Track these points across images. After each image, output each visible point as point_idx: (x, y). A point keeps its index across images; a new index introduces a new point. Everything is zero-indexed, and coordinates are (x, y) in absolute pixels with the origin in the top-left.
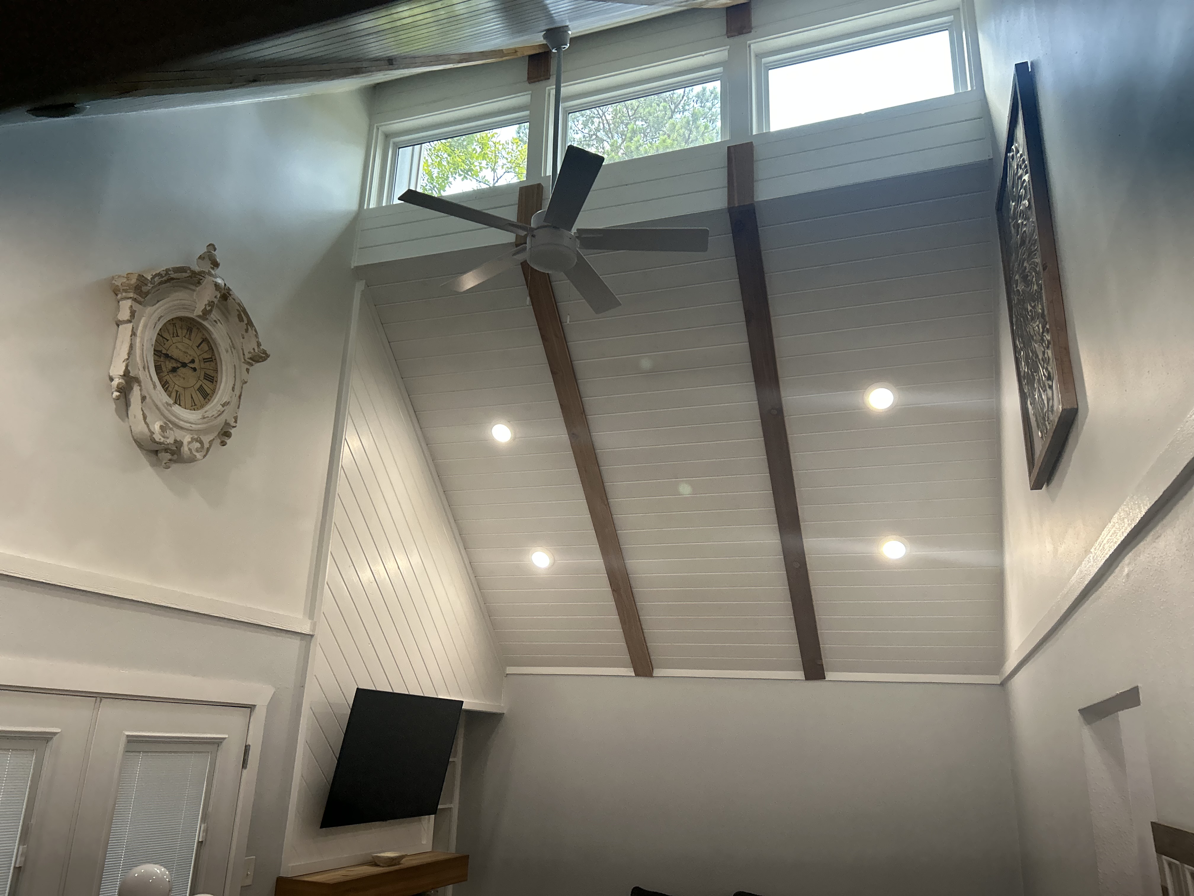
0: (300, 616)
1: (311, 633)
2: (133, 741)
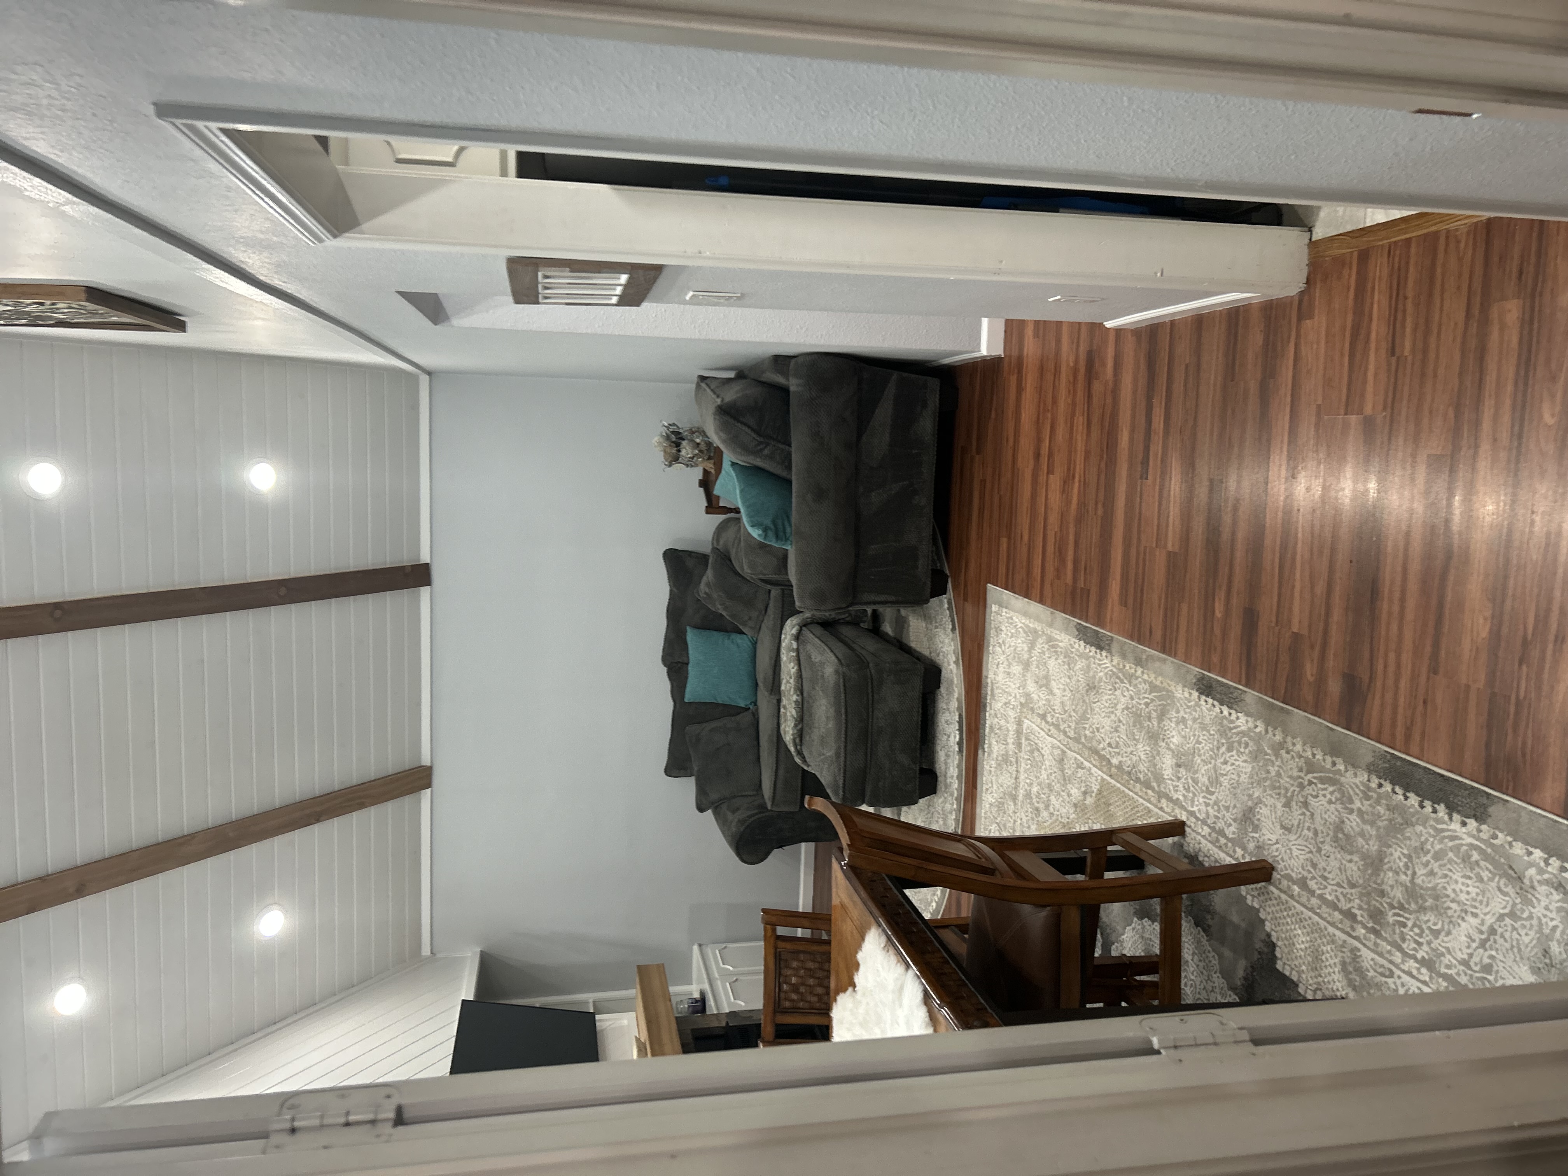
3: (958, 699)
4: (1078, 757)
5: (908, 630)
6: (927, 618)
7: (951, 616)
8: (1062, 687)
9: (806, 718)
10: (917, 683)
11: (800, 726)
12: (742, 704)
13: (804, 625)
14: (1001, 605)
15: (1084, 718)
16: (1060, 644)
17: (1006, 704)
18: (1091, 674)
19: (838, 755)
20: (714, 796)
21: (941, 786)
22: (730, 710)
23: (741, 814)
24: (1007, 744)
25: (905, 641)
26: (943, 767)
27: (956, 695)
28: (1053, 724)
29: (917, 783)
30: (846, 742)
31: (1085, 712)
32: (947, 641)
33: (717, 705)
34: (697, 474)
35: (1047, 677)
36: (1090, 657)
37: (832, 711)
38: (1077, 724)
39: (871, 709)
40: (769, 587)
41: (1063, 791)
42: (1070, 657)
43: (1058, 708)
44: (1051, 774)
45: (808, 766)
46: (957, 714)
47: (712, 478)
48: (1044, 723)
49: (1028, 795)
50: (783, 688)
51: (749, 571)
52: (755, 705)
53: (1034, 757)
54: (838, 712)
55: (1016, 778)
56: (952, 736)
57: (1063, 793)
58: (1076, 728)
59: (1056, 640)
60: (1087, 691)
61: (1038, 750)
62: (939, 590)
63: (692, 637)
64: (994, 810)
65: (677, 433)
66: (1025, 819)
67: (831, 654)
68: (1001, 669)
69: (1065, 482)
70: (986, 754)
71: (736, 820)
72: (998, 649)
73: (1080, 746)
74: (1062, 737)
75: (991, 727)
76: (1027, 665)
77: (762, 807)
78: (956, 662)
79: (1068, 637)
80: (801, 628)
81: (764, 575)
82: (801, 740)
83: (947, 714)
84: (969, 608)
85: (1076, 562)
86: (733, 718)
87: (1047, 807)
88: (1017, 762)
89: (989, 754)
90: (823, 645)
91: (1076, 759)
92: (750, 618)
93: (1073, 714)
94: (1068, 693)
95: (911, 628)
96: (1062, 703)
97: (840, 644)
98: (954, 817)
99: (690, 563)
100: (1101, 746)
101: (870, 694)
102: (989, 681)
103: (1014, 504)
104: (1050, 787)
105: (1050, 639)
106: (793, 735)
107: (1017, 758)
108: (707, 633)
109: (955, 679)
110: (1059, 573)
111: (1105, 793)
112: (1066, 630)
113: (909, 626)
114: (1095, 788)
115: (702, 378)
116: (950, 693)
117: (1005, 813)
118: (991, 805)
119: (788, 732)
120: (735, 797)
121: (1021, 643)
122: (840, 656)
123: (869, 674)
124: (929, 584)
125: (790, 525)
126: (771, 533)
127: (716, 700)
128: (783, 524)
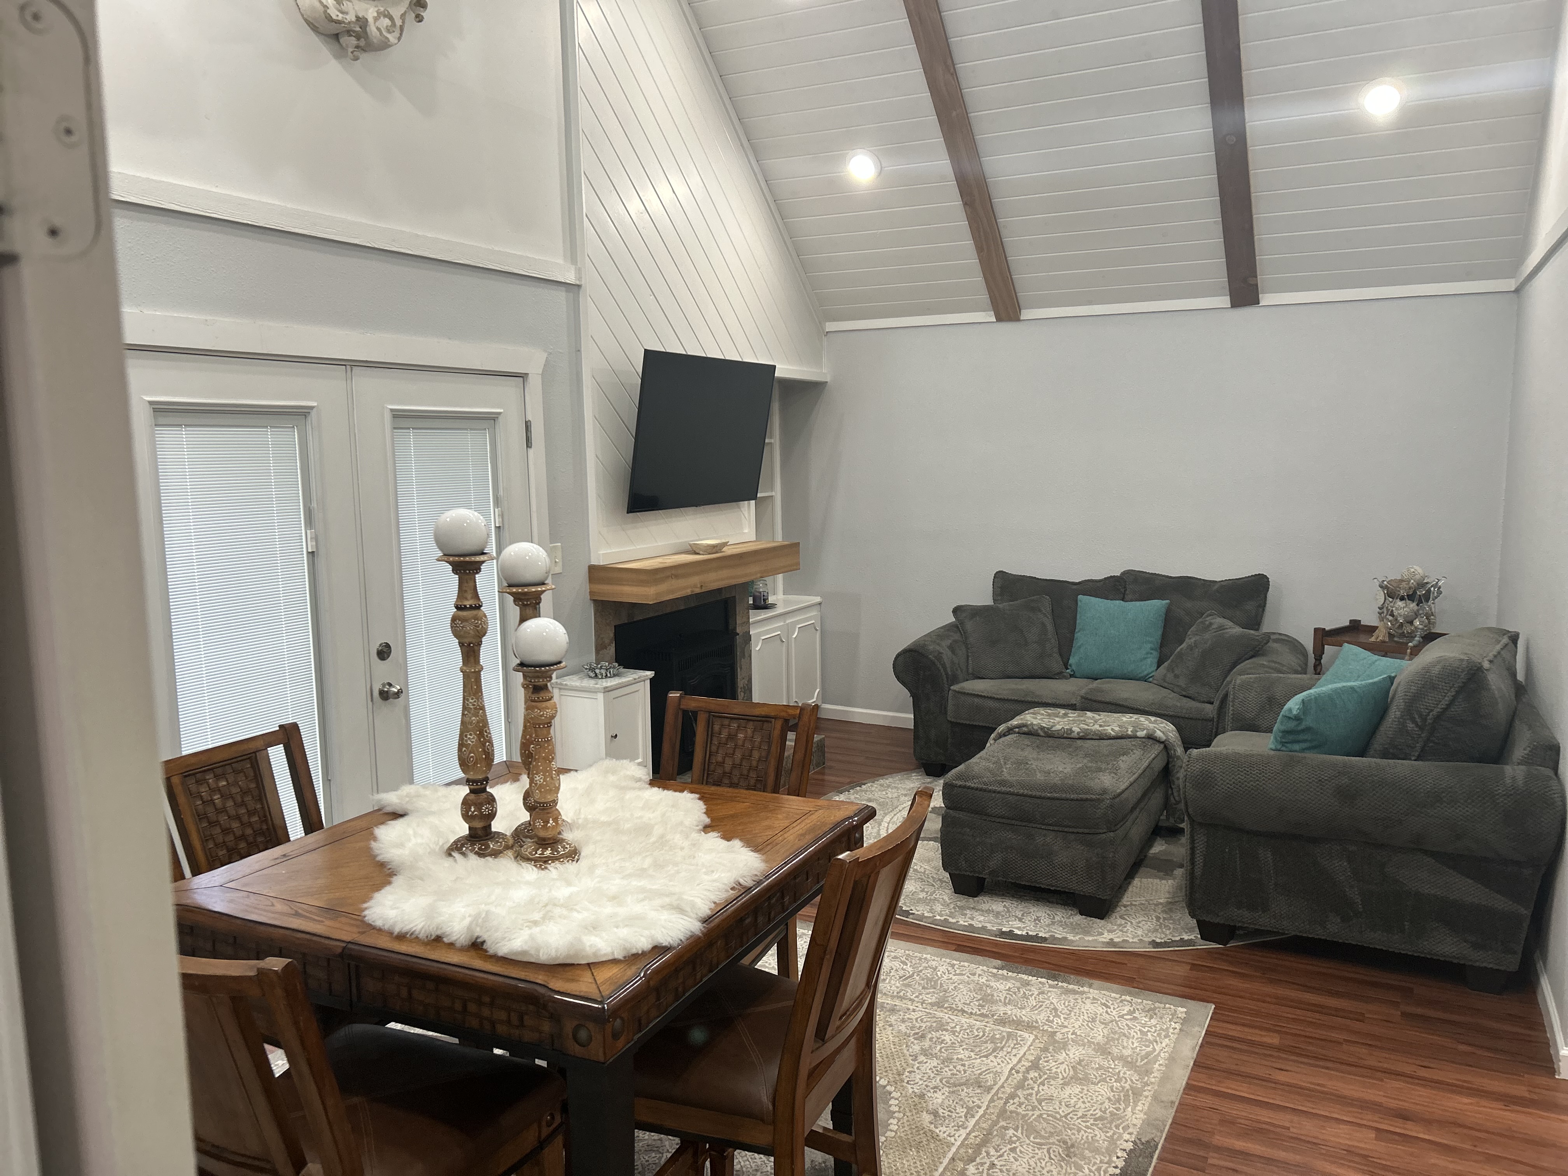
0: (561, 261)
1: (578, 283)
2: (398, 416)
3: (1065, 939)
4: (981, 1112)
5: (1156, 877)
6: (1169, 908)
7: (1172, 943)
8: (1072, 1102)
9: (1051, 742)
10: (1088, 889)
11: (1042, 734)
12: (1072, 661)
13: (1166, 746)
14: (1185, 1021)
15: (1030, 1130)
16: (1130, 1109)
17: (1055, 1009)
18: (1087, 1153)
19: (1003, 783)
20: (969, 626)
21: (963, 901)
22: (1066, 647)
23: (947, 655)
24: (1005, 1004)
25: (1143, 870)
26: (985, 907)
27: (1070, 937)
28: (1025, 1079)
29: (968, 873)
30: (1017, 795)
31: (1038, 1134)
32: (1140, 932)
33: (1073, 632)
34: (1369, 618)
35: (1085, 1080)
36: (1110, 1156)
37: (1057, 780)
38: (1024, 1116)
39: (1056, 828)
40: (1217, 703)
41: (941, 1081)
42: (1111, 1123)
43: (1046, 1091)
44: (964, 1065)
45: (995, 740)
46: (1047, 935)
47: (1363, 638)
48: (1028, 1064)
49: (941, 1026)
50: (1089, 714)
51: (1238, 682)
52: (1071, 676)
53: (986, 1042)
54: (1054, 788)
55: (963, 1011)
56: (1020, 925)
57: (938, 1078)
58: (1018, 1114)
59: (1136, 1105)
60: (1065, 1142)
61: (994, 1051)
62: (1207, 931)
63: (1157, 605)
64: (928, 973)
65: (1427, 597)
66: (914, 1016)
67: (1127, 784)
68: (1101, 1010)
69: (1365, 1157)
70: (995, 971)
71: (942, 651)
72: (1127, 1009)
73: (994, 1117)
74: (1008, 1090)
75: (1028, 984)
76: (1103, 1050)
77: (955, 680)
78: (1111, 943)
79: (1139, 1123)
80: (1163, 742)
81: (1233, 701)
82: (1024, 734)
83: (1048, 921)
84: (1182, 971)
85: (1245, 1155)
86: (1056, 650)
87: (924, 1052)
88: (982, 1015)
89: (994, 975)
90: (1140, 771)
91: (980, 1107)
92: (1176, 676)
93: (1037, 1113)
94: (1063, 1110)
95: (1157, 881)
96: (1051, 1099)
97: (1139, 794)
98: (926, 915)
99: (1250, 606)
100: (992, 1152)
101: (1075, 830)
102: (1086, 989)
103: (1330, 1065)
104: (949, 1060)
105: (1137, 1093)
106: (1032, 724)
107: (986, 1016)
108: (1161, 624)
109: (1090, 938)
110: (1228, 1122)
111: (932, 1146)
112: (1148, 1123)
113: (1161, 879)
114: (941, 1131)
115: (1514, 638)
116: (1074, 928)
117: (924, 988)
118: (935, 969)
119: (1035, 718)
120: (967, 648)
121: (1131, 1046)
122: (1124, 796)
123: (1101, 831)
124: (1216, 920)
125: (1303, 750)
126: (1292, 725)
127: (1079, 631)
128: (1305, 741)
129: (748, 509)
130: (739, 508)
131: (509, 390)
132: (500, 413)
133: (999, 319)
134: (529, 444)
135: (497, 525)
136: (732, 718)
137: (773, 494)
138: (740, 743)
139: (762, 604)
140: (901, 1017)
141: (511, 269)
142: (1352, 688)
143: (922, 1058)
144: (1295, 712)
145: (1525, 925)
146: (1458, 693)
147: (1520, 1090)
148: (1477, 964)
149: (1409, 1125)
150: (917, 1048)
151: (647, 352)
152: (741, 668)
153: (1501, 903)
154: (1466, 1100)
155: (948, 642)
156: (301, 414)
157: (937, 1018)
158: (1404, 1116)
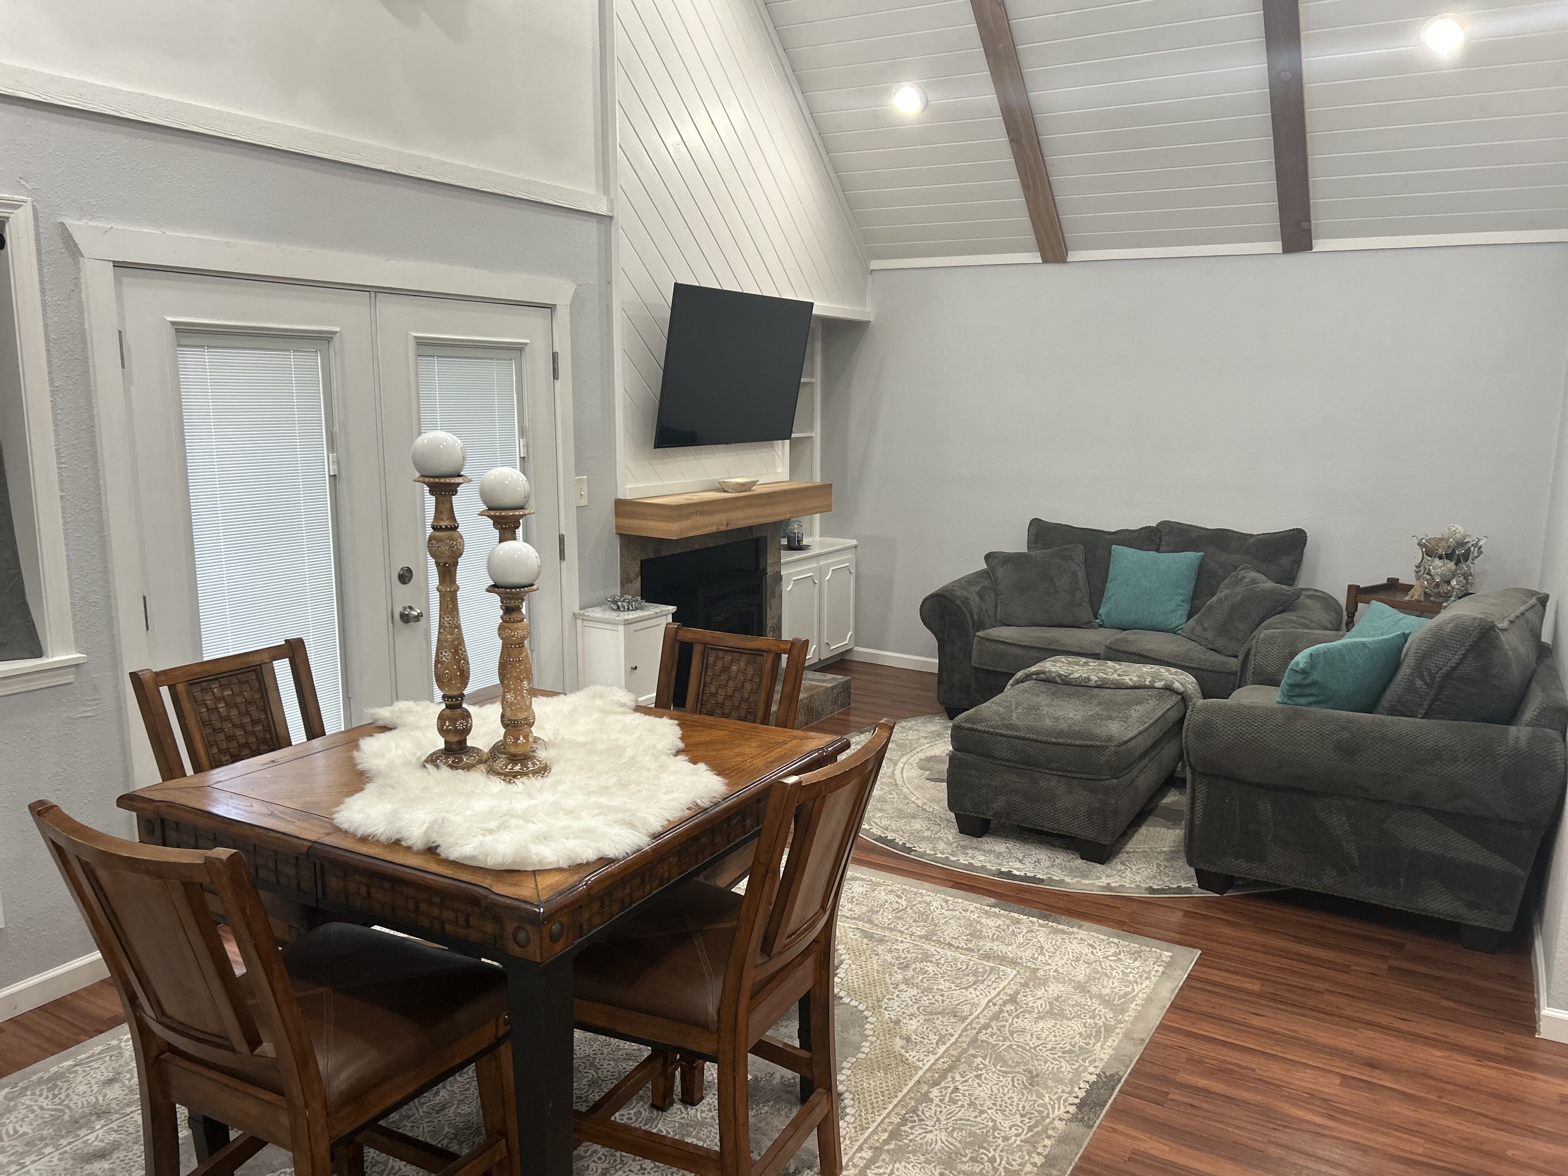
0: (594, 193)
1: (610, 214)
2: (422, 343)
3: (1063, 881)
4: (953, 1039)
5: (1164, 826)
6: (1172, 856)
7: (1169, 890)
8: (1044, 1035)
9: (1068, 689)
10: (1089, 834)
11: (1059, 680)
12: (1102, 611)
13: (1184, 698)
14: (1168, 965)
15: (999, 1059)
16: (1099, 1044)
17: (1042, 948)
18: (1050, 1083)
19: (1010, 727)
20: (1000, 572)
21: (966, 840)
22: (1096, 596)
23: (975, 602)
24: (993, 940)
25: (1151, 819)
26: (987, 847)
27: (1068, 880)
28: (1001, 1011)
29: (972, 814)
30: (1024, 739)
31: (1005, 1063)
32: (1138, 878)
33: (1105, 582)
34: (1407, 577)
35: (1060, 1015)
36: (1072, 1087)
37: (1063, 725)
38: (994, 1046)
39: (1060, 773)
40: (1241, 657)
41: (918, 1009)
42: (1079, 1056)
43: (1020, 1023)
44: (942, 995)
45: (1012, 685)
46: (1044, 877)
47: (1399, 597)
48: (1006, 998)
49: (926, 958)
50: (1110, 663)
51: (1262, 636)
52: (1100, 626)
53: (968, 975)
54: (1061, 733)
55: (950, 945)
56: (1019, 865)
57: (916, 1006)
58: (988, 1043)
59: (1106, 1040)
60: (1030, 1072)
61: (974, 984)
62: (1204, 880)
63: (1191, 557)
64: (921, 907)
65: (1466, 557)
66: (901, 946)
67: (1135, 733)
68: (1087, 950)
69: (1326, 1101)
70: (987, 908)
71: (969, 596)
72: (1113, 950)
73: (965, 1046)
74: (982, 1021)
75: (1018, 922)
76: (1082, 988)
77: (981, 626)
78: (1108, 887)
79: (1106, 1057)
80: (1181, 694)
81: (1255, 655)
82: (1042, 680)
83: (1048, 864)
84: (1176, 917)
85: (1209, 1093)
86: (1086, 599)
87: (906, 981)
88: (969, 949)
89: (987, 912)
90: (1152, 721)
91: (952, 1035)
92: (1205, 629)
93: (1007, 1043)
94: (1034, 1042)
95: (1164, 830)
96: (1023, 1031)
97: (1150, 743)
98: (928, 852)
99: (1285, 561)
100: (958, 1077)
101: (1079, 776)
102: (1075, 930)
103: (1307, 1012)
104: (929, 990)
105: (1109, 1030)
106: (1050, 671)
107: (973, 950)
108: (1194, 576)
109: (1087, 882)
110: (1195, 1061)
111: (900, 1069)
112: (1114, 1058)
113: (1169, 828)
114: (911, 1056)
115: (1543, 600)
116: (1072, 872)
117: (915, 921)
118: (929, 904)
119: (1054, 666)
120: (997, 595)
121: (1110, 986)
122: (1130, 744)
123: (1104, 777)
124: (1214, 870)
125: (1309, 704)
126: (1298, 678)
127: (1110, 581)
128: (1311, 695)
129: (783, 448)
130: (773, 447)
131: (536, 321)
132: (526, 344)
133: (1045, 260)
134: (555, 376)
135: (522, 456)
136: (726, 651)
137: (813, 434)
138: (733, 675)
139: (795, 545)
140: (888, 947)
141: (541, 198)
142: (1363, 644)
143: (903, 987)
144: (1301, 666)
145: (1522, 887)
146: (1468, 651)
147: (1497, 1047)
148: (1471, 923)
149: (1377, 1073)
150: (900, 977)
151: (678, 287)
152: (771, 608)
153: (1498, 863)
154: (1439, 1054)
155: (977, 588)
156: (324, 339)
157: (924, 950)
158: (1373, 1065)
